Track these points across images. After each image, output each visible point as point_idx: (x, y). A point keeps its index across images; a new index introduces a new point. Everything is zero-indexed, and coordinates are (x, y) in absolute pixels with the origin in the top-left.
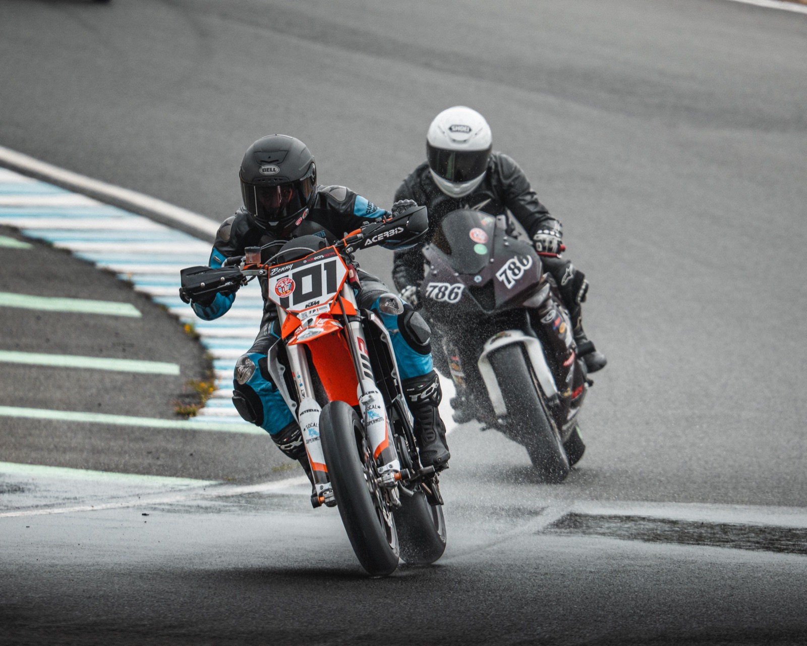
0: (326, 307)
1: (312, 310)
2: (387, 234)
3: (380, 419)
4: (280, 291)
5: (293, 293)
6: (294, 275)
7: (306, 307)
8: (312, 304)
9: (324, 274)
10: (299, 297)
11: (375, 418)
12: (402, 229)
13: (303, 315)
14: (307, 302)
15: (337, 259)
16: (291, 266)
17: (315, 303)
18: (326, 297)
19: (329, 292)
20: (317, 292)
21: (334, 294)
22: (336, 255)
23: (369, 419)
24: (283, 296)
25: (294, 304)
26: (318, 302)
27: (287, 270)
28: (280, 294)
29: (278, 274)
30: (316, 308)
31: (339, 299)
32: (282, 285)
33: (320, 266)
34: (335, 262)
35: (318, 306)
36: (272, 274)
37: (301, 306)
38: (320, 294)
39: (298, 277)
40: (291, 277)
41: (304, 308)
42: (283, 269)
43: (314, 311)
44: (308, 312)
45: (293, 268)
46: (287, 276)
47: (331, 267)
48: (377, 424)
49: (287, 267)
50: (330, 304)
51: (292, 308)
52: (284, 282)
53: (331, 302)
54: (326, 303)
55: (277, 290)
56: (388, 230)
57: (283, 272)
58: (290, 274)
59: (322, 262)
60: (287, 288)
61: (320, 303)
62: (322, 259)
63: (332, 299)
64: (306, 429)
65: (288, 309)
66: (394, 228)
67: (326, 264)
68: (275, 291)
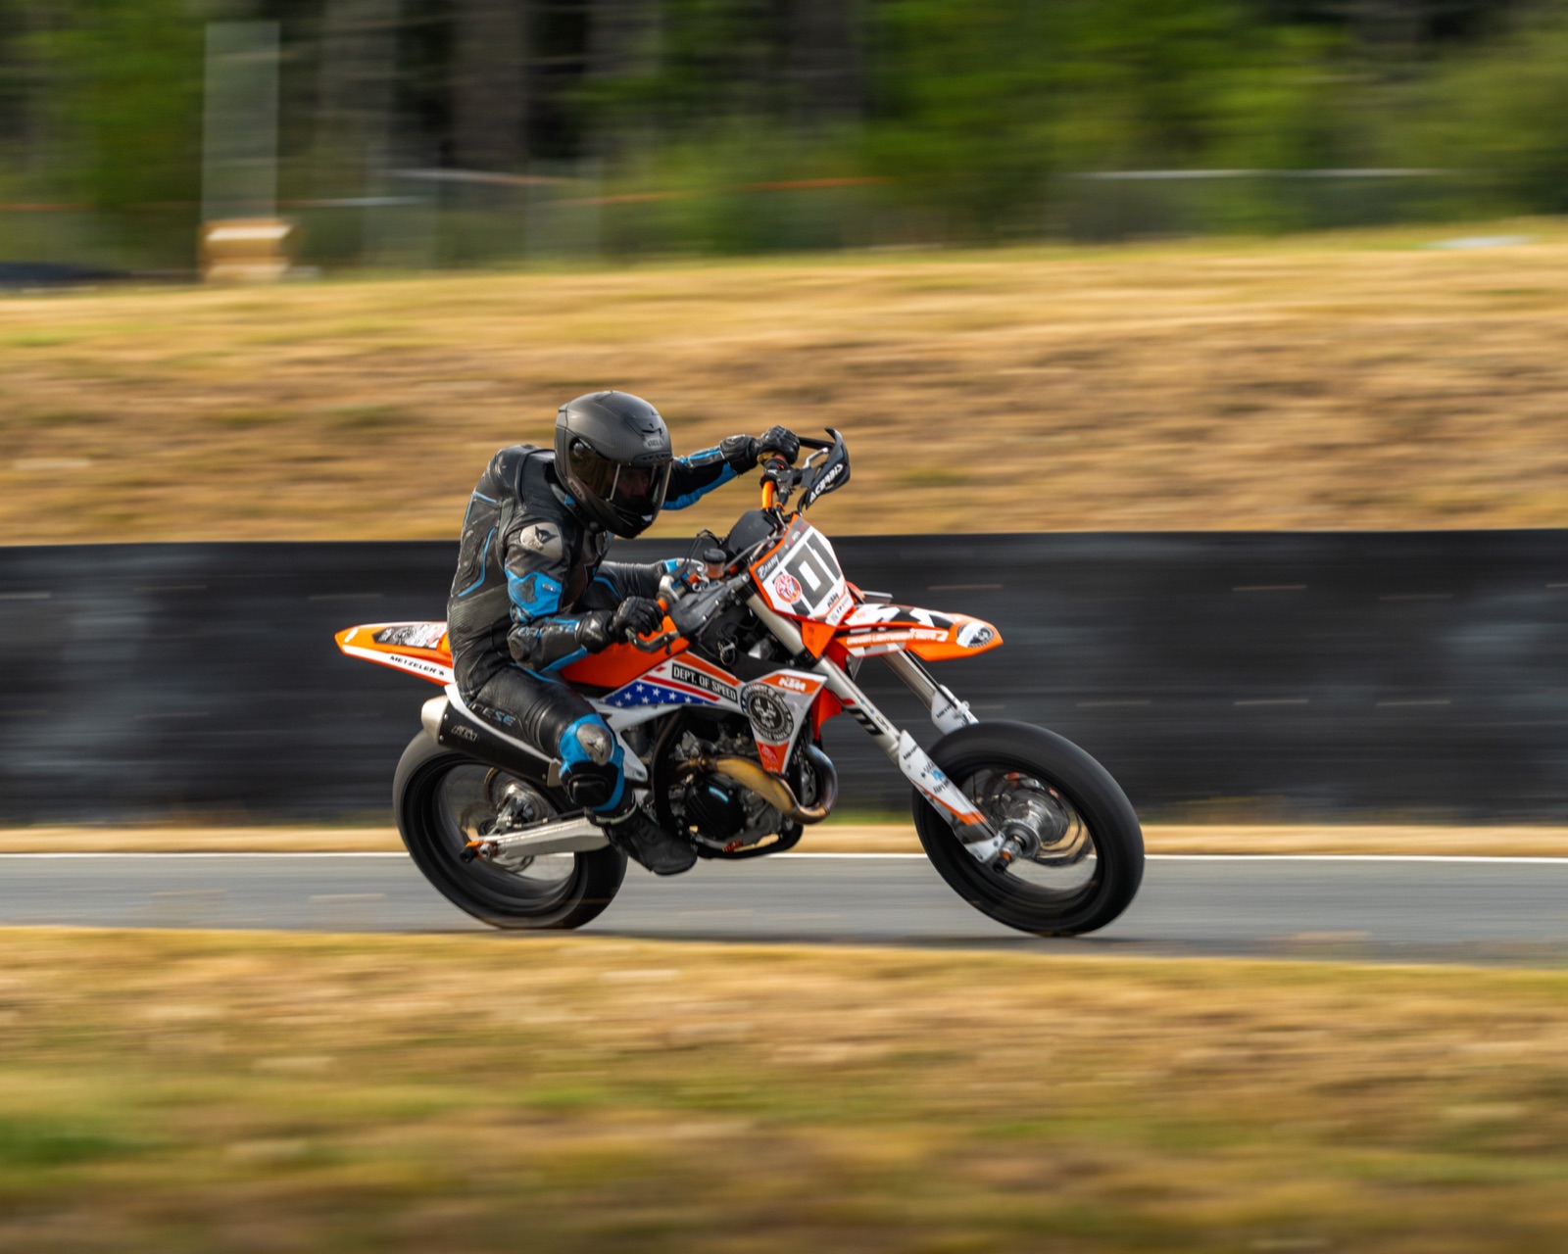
1: (837, 607)
2: (828, 479)
4: (786, 595)
5: (804, 593)
6: (787, 568)
7: (829, 605)
8: (830, 600)
9: (815, 553)
10: (815, 598)
13: (832, 619)
14: (826, 599)
15: (814, 531)
16: (776, 559)
17: (835, 598)
19: (835, 578)
20: (826, 584)
21: (840, 578)
22: (808, 528)
24: (795, 601)
25: (814, 606)
26: (836, 595)
27: (775, 565)
29: (768, 574)
30: (840, 604)
32: (784, 587)
33: (804, 547)
35: (839, 599)
36: (761, 576)
37: (823, 607)
38: (831, 584)
39: (792, 568)
40: (786, 573)
41: (827, 609)
42: (770, 565)
43: (840, 608)
44: (834, 611)
45: (779, 559)
46: (781, 573)
47: (813, 541)
49: (773, 561)
52: (782, 582)
53: (845, 589)
54: (843, 593)
55: (781, 595)
56: (828, 473)
57: (772, 569)
58: (781, 567)
60: (792, 589)
61: (840, 595)
64: (926, 773)
65: (811, 618)
66: (832, 468)
67: (809, 542)
68: (779, 599)
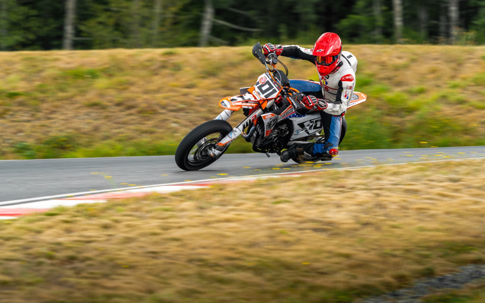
0: (259, 98)
1: (257, 94)
2: (294, 103)
3: (231, 138)
4: (261, 79)
5: (261, 85)
6: (268, 81)
10: (260, 88)
11: (230, 136)
12: (297, 107)
13: (254, 92)
14: (259, 91)
15: (278, 91)
16: (271, 78)
17: (259, 94)
18: (263, 96)
19: (265, 96)
20: (263, 92)
23: (229, 134)
24: (260, 82)
25: (258, 87)
26: (260, 95)
27: (269, 78)
28: (260, 80)
29: (267, 75)
30: (258, 95)
31: (264, 101)
32: (263, 79)
33: (274, 87)
34: (276, 91)
37: (257, 90)
38: (263, 94)
39: (268, 83)
40: (267, 80)
41: (257, 91)
42: (269, 76)
43: (257, 95)
45: (270, 79)
46: (267, 79)
47: (274, 91)
48: (228, 138)
49: (270, 77)
50: (261, 99)
51: (256, 87)
53: (262, 99)
54: (261, 98)
58: (268, 79)
59: (275, 88)
60: (262, 81)
61: (260, 96)
62: (276, 87)
63: (263, 99)
66: (296, 104)
67: (275, 89)
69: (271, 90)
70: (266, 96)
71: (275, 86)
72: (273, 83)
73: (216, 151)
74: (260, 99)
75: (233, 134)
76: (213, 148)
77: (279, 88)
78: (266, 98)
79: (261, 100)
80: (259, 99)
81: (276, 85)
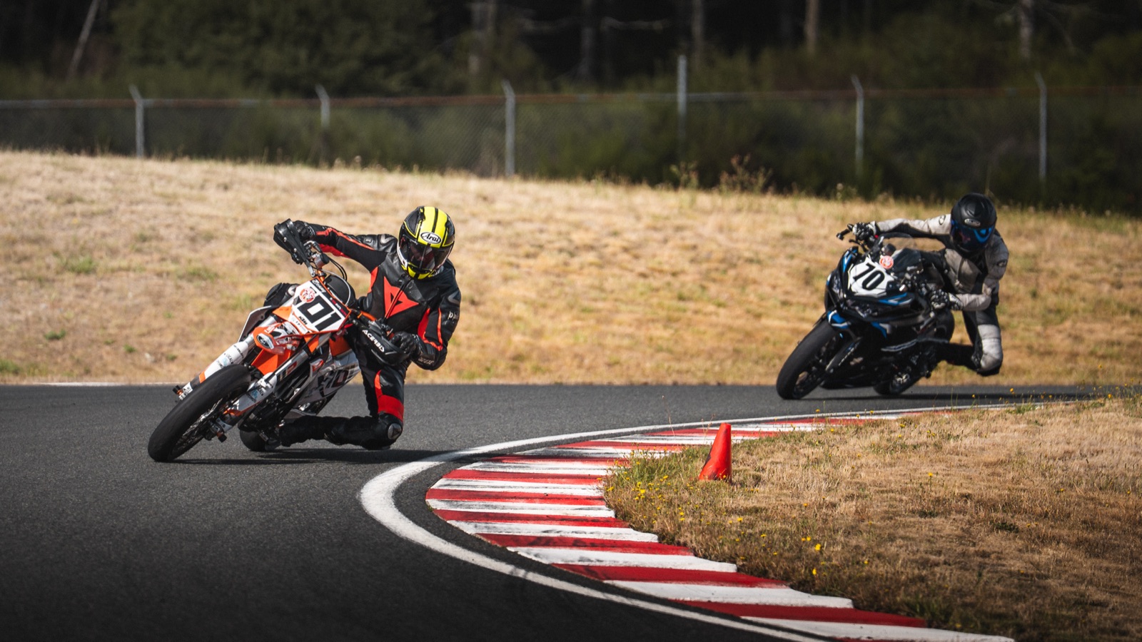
0: (305, 330)
1: (299, 322)
2: (376, 342)
3: (255, 400)
4: (304, 293)
5: (306, 304)
6: (319, 296)
7: (300, 317)
8: (303, 320)
10: (304, 309)
11: (254, 397)
12: (383, 351)
13: (293, 318)
14: (303, 317)
15: (343, 319)
16: (324, 291)
17: (305, 322)
18: (312, 327)
19: (317, 327)
20: (313, 318)
21: (317, 330)
22: (345, 317)
23: (251, 394)
24: (301, 298)
25: (299, 308)
27: (320, 290)
28: (301, 294)
29: (315, 285)
30: (301, 324)
31: (315, 336)
32: (309, 293)
33: (332, 310)
34: (339, 318)
36: (314, 281)
37: (298, 313)
38: (312, 321)
39: (318, 300)
40: (316, 295)
41: (298, 316)
42: (320, 287)
43: (299, 324)
44: (297, 320)
45: (324, 293)
46: (316, 292)
47: (335, 318)
48: (250, 400)
49: (322, 289)
50: (309, 332)
53: (311, 332)
54: (308, 329)
57: (318, 288)
58: (319, 293)
59: (336, 310)
60: (307, 297)
61: (306, 325)
62: (338, 309)
63: (313, 332)
65: (293, 306)
66: (382, 344)
67: (335, 314)
68: (302, 289)
69: (329, 316)
70: (319, 327)
71: (336, 307)
72: (331, 301)
73: (226, 425)
74: (307, 331)
75: (259, 393)
76: (219, 419)
77: (344, 311)
78: (320, 330)
79: (308, 335)
80: (304, 332)
81: (337, 305)
